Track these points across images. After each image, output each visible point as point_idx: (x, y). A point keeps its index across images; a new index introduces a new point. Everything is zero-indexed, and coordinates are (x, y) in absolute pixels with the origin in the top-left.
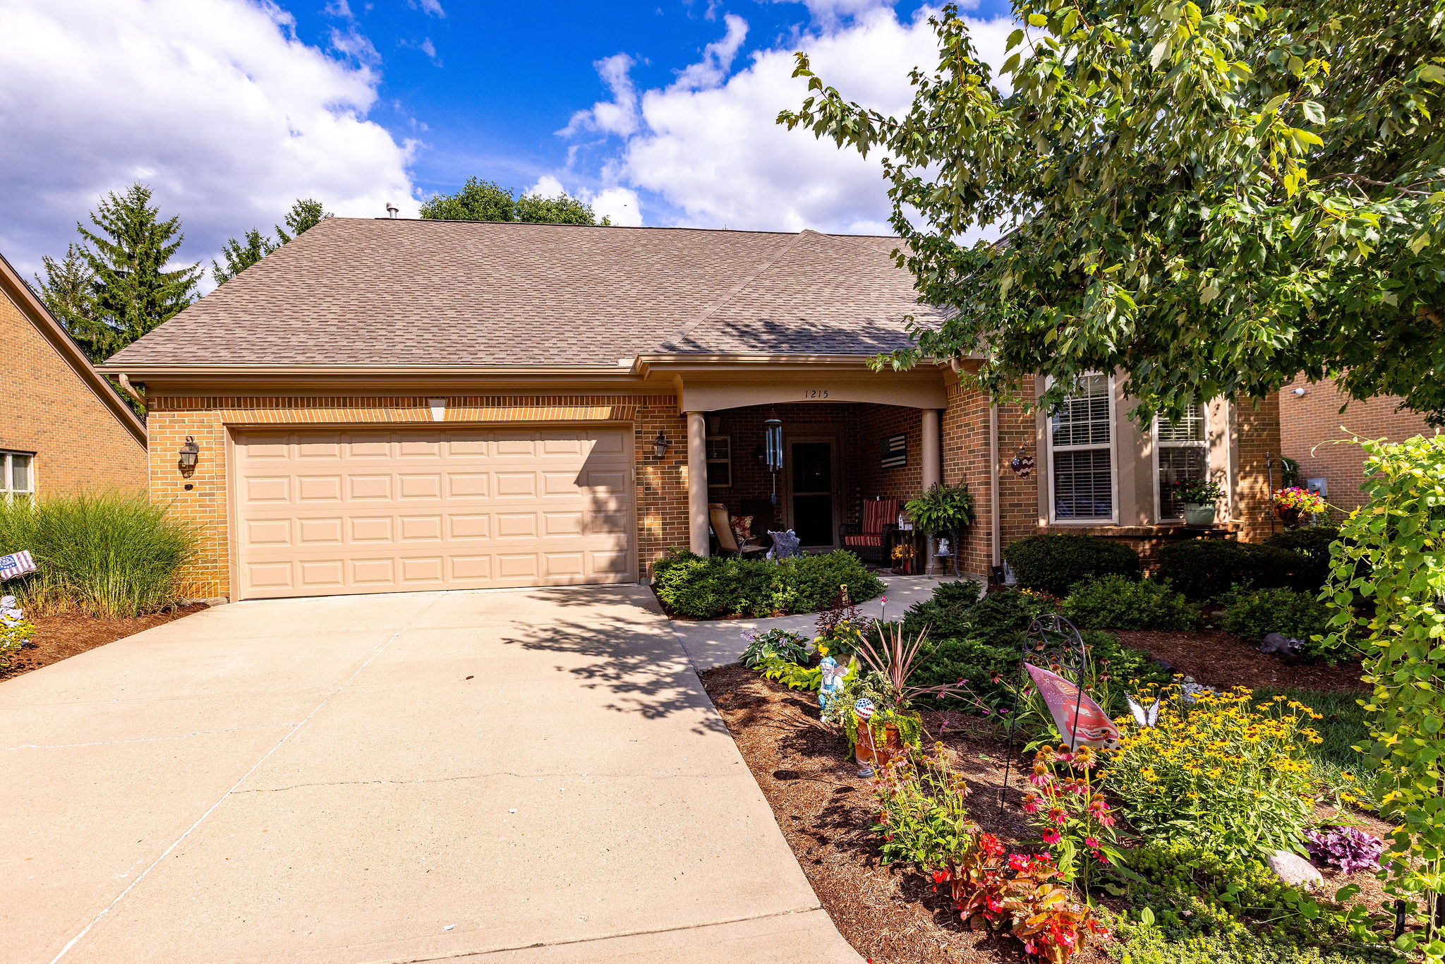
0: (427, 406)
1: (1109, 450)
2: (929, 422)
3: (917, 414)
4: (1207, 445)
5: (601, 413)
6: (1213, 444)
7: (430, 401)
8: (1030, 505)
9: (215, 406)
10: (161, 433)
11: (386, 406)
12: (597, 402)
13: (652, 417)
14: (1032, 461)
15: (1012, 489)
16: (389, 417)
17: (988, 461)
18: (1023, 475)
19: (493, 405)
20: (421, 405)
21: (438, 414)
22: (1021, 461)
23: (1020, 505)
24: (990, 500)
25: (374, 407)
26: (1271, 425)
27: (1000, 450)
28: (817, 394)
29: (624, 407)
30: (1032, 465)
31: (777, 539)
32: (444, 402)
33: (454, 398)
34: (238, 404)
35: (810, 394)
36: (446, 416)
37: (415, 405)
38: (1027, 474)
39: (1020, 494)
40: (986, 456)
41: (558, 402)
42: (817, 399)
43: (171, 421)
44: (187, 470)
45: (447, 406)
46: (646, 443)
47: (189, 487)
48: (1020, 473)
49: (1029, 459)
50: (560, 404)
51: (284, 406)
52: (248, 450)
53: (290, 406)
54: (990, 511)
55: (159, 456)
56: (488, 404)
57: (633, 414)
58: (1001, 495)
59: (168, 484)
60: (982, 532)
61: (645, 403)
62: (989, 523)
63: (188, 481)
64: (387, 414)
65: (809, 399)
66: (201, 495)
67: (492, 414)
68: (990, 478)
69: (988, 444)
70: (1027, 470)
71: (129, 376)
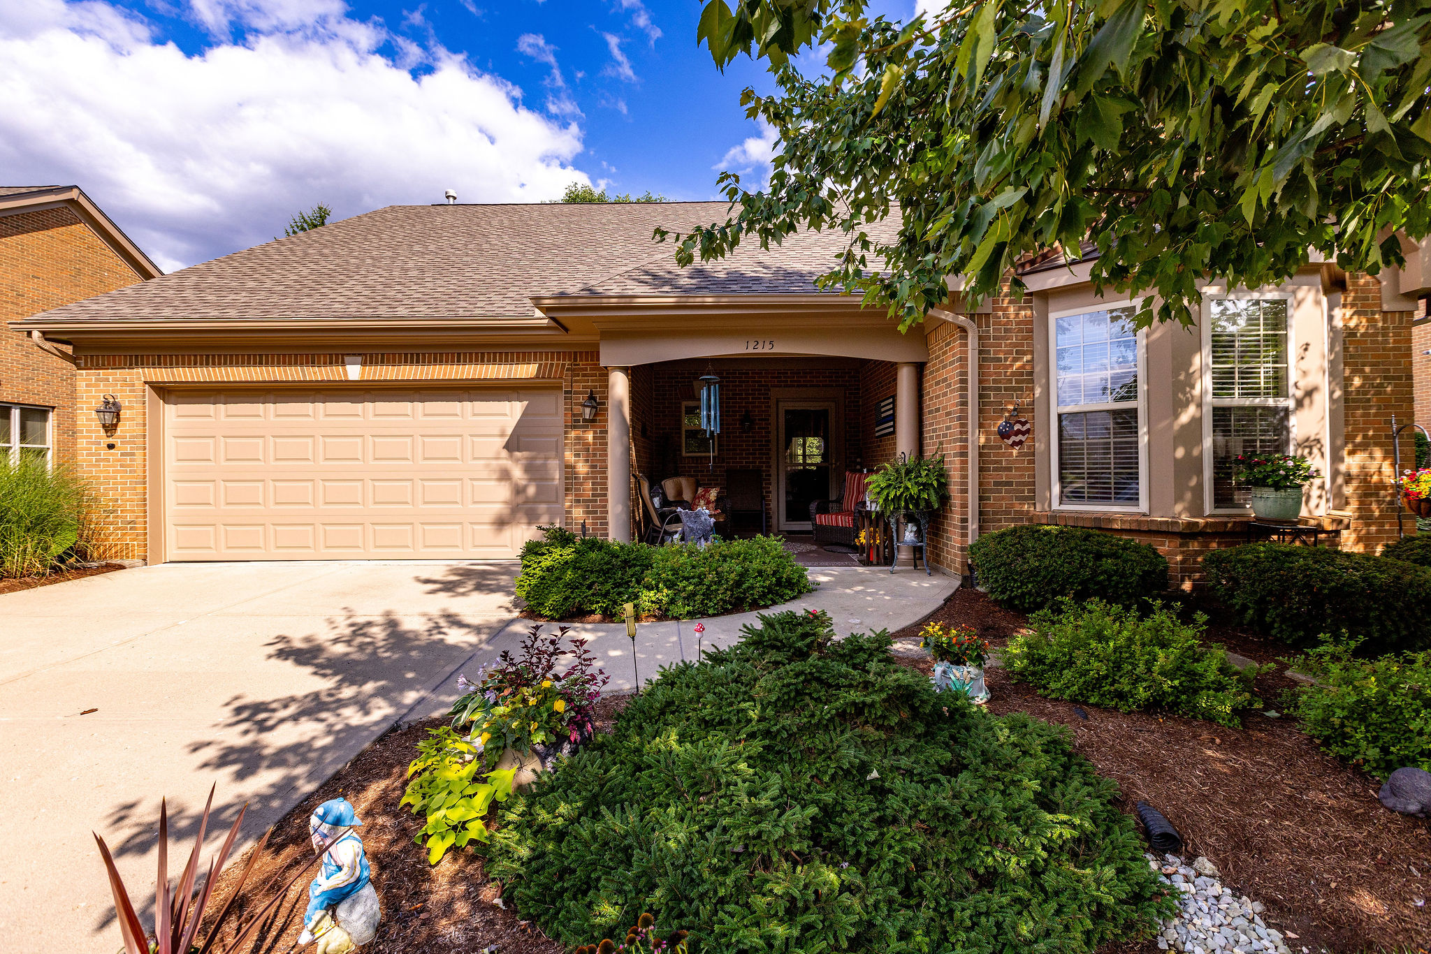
0: (343, 364)
1: (1136, 410)
2: (905, 379)
3: (891, 369)
4: (1291, 404)
5: (526, 371)
6: (1300, 404)
7: (347, 359)
8: (1024, 484)
9: (137, 364)
10: (87, 391)
11: (301, 364)
12: (523, 358)
13: (584, 375)
14: (1028, 426)
15: (1000, 462)
16: (304, 375)
17: (964, 425)
18: (1015, 444)
19: (412, 362)
20: (337, 362)
21: (354, 372)
22: (1012, 426)
23: (1009, 484)
24: (966, 477)
25: (290, 364)
26: (1400, 378)
27: (980, 411)
28: (760, 346)
29: (552, 365)
30: (1028, 431)
31: (684, 519)
32: (359, 359)
33: (371, 355)
34: (158, 363)
35: (752, 345)
36: (363, 374)
37: (331, 363)
38: (1021, 442)
39: (1010, 469)
40: (963, 418)
41: (480, 359)
42: (760, 350)
43: (97, 380)
44: (110, 429)
45: (364, 364)
46: (576, 404)
47: (111, 447)
48: (1010, 442)
49: (1023, 424)
50: (482, 361)
51: (201, 364)
52: (178, 410)
53: (207, 364)
54: (966, 491)
55: (85, 414)
56: (406, 362)
57: (562, 372)
58: (981, 469)
59: (92, 443)
60: (956, 517)
61: (575, 360)
62: (964, 506)
63: (111, 441)
64: (303, 371)
65: (751, 350)
66: (122, 455)
67: (410, 372)
68: (966, 447)
69: (965, 404)
70: (1020, 437)
71: (44, 333)
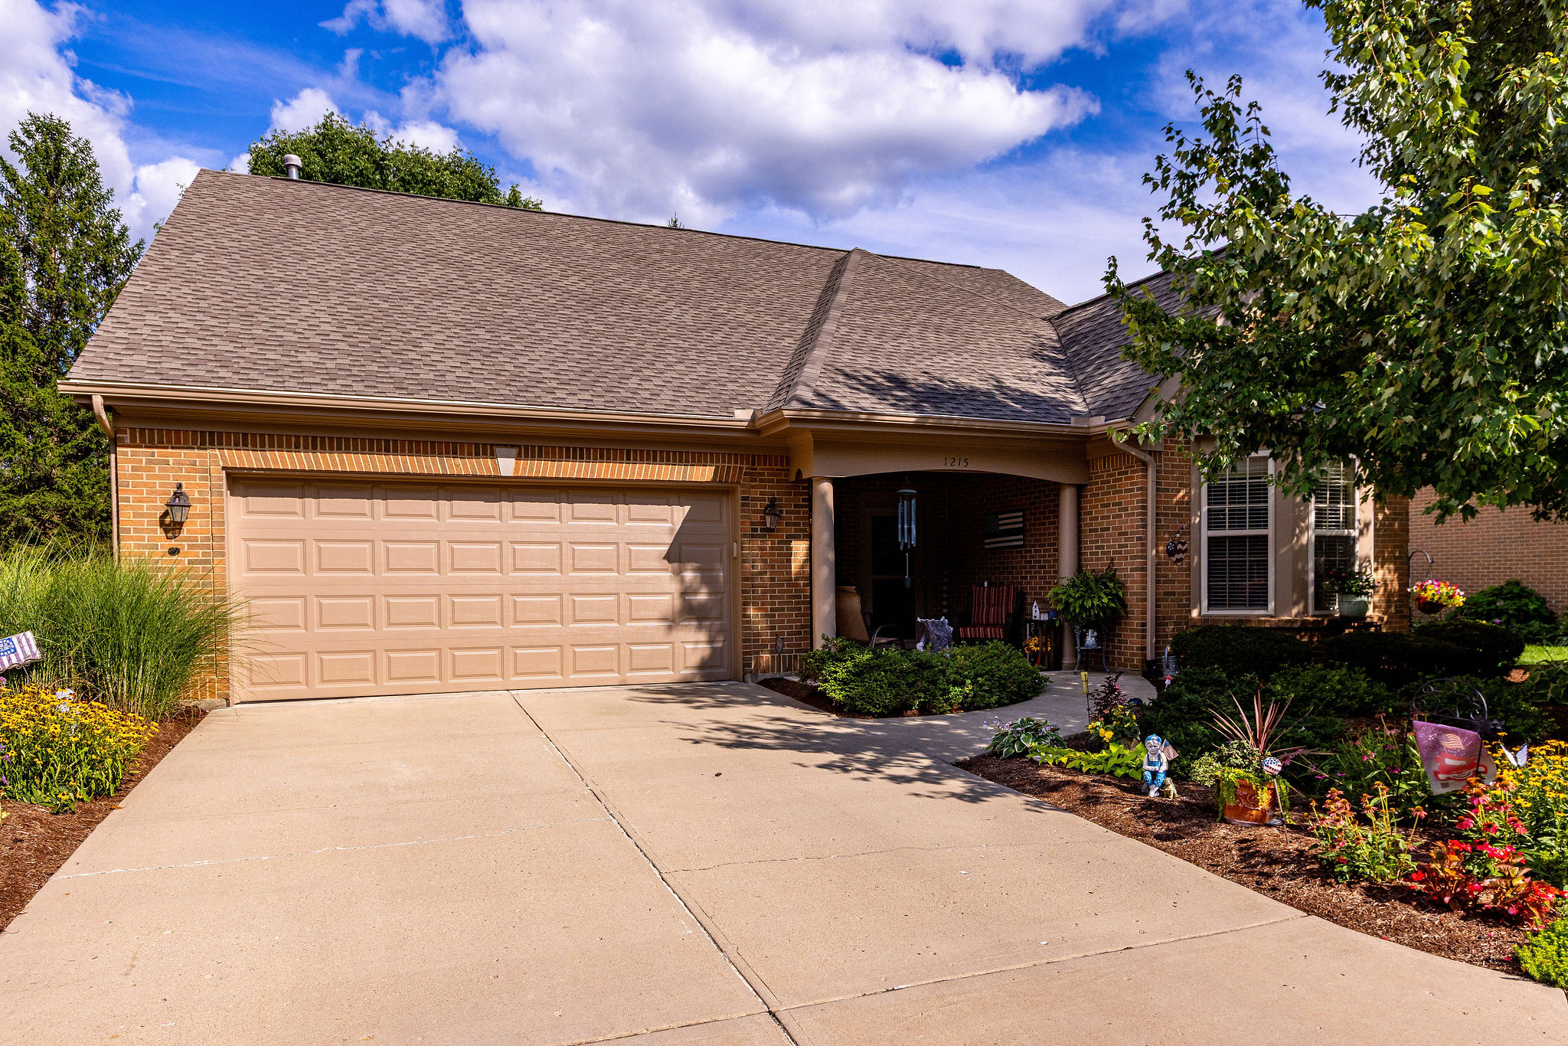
0: (493, 456)
1: (1266, 537)
2: (1068, 499)
3: (1056, 488)
4: (1355, 533)
5: (703, 474)
6: (1361, 533)
7: (498, 450)
8: (1183, 594)
9: (212, 443)
10: (133, 477)
11: (440, 454)
12: (699, 460)
13: (762, 481)
14: (1186, 546)
15: (1166, 576)
16: (444, 468)
17: (1144, 545)
18: (1178, 560)
19: (575, 458)
20: (485, 453)
21: (507, 466)
22: (1176, 546)
23: (1173, 594)
24: (1145, 588)
25: (426, 454)
27: (1157, 533)
28: (957, 461)
29: (729, 467)
30: (1186, 551)
32: (514, 451)
33: (526, 448)
34: (243, 442)
35: (949, 464)
36: (516, 469)
37: (477, 454)
38: (1181, 559)
39: (1173, 582)
40: (1143, 540)
41: (652, 458)
42: (956, 467)
43: (148, 462)
44: (171, 527)
45: (518, 457)
46: (754, 512)
47: (174, 552)
48: (1174, 559)
49: (1183, 544)
50: (655, 460)
51: (306, 448)
52: (247, 503)
53: (314, 448)
54: (1145, 600)
55: (132, 508)
56: (568, 457)
57: (739, 477)
58: (1157, 582)
59: (145, 547)
60: (1135, 623)
61: (753, 464)
62: (1144, 612)
63: (173, 543)
64: (442, 464)
65: (948, 467)
66: (190, 562)
67: (573, 469)
68: (1146, 563)
69: (1145, 526)
70: (1181, 555)
71: (104, 397)
